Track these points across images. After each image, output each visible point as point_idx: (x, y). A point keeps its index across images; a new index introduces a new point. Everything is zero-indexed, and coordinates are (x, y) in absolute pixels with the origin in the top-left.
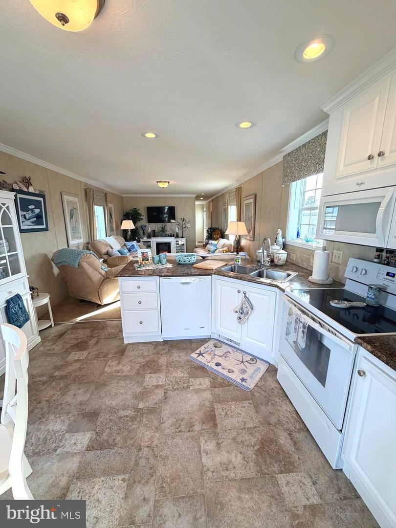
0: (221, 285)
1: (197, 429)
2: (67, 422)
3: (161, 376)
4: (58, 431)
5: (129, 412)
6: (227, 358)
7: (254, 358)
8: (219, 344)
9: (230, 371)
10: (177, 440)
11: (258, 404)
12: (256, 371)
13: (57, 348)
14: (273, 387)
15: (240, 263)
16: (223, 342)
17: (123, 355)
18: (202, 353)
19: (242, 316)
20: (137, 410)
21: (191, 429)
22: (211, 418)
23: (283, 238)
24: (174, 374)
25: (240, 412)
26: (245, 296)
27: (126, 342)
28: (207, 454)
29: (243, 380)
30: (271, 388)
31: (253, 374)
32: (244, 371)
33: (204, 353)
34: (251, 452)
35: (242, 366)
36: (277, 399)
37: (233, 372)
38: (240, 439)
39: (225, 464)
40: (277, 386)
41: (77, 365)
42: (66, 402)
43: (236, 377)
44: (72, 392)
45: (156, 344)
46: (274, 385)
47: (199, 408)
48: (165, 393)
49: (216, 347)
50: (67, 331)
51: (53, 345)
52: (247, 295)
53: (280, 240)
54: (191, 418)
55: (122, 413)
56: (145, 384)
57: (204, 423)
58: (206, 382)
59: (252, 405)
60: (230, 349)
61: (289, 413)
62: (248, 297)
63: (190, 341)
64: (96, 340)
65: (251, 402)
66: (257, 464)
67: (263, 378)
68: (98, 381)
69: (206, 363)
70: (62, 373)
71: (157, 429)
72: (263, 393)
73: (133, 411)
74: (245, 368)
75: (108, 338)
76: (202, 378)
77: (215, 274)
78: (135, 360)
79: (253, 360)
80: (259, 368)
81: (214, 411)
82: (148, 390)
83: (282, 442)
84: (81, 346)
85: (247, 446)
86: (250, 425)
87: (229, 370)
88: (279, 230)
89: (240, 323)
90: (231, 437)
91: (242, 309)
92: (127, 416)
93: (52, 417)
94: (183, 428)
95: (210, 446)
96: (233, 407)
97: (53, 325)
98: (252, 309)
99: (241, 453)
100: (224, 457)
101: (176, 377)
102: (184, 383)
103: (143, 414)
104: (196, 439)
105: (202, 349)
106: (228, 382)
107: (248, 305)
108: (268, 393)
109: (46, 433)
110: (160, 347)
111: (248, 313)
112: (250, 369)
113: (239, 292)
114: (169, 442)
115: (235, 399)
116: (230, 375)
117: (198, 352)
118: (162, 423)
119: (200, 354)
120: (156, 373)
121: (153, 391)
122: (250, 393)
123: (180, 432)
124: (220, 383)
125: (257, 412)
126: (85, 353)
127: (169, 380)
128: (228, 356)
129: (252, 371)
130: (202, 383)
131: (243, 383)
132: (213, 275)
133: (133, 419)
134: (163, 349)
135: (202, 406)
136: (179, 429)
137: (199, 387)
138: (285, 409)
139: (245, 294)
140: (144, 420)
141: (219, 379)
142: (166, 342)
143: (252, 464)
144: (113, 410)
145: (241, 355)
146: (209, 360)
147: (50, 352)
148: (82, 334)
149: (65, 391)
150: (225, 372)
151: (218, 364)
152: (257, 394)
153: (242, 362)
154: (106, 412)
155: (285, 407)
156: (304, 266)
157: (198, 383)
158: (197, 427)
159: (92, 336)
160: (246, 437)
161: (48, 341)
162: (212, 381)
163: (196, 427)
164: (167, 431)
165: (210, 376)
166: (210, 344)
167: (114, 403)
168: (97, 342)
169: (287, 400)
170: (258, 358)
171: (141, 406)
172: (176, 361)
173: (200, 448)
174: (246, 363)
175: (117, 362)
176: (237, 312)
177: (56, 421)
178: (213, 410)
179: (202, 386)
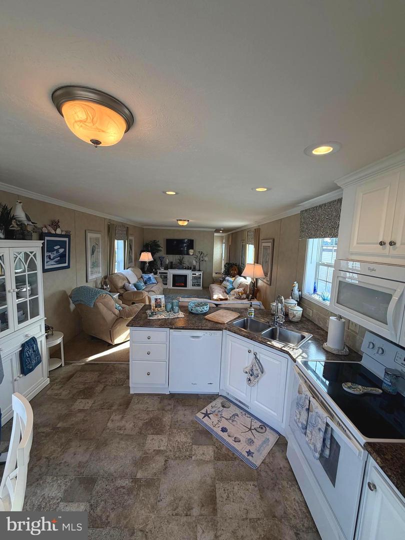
0: (231, 341)
1: (194, 514)
2: (63, 487)
3: (164, 439)
4: (53, 498)
5: (126, 483)
6: (234, 423)
7: (264, 426)
8: (227, 404)
9: (237, 440)
10: (173, 525)
11: (264, 488)
12: (264, 442)
13: (64, 393)
14: (282, 466)
15: (253, 316)
16: (232, 402)
17: (127, 407)
18: (208, 413)
19: (252, 378)
20: (135, 480)
21: (189, 513)
22: (211, 500)
23: (299, 291)
24: (177, 438)
25: (243, 496)
26: (256, 358)
27: (132, 392)
29: (249, 453)
30: (279, 467)
31: (261, 446)
32: (251, 442)
33: (211, 414)
35: (249, 435)
36: (285, 483)
37: (239, 441)
38: (240, 533)
40: (286, 465)
41: (80, 416)
42: (65, 462)
43: (241, 448)
44: (72, 450)
45: (162, 397)
46: (283, 464)
47: (199, 485)
48: (166, 461)
49: (223, 406)
50: (75, 373)
51: (60, 388)
52: (258, 357)
53: (296, 292)
54: (190, 498)
55: (120, 483)
56: (146, 448)
57: (203, 506)
58: (208, 452)
59: (257, 489)
60: (238, 411)
61: (297, 504)
62: (258, 358)
63: (197, 397)
64: (103, 386)
65: (256, 483)
67: (271, 453)
68: (99, 438)
69: (212, 427)
70: (65, 424)
71: (153, 508)
72: (270, 473)
73: (131, 480)
74: (253, 437)
75: (114, 385)
76: (205, 447)
77: (226, 329)
78: (139, 416)
79: (262, 428)
80: (268, 439)
81: (215, 491)
82: (149, 456)
84: (87, 392)
86: (252, 515)
87: (235, 438)
88: (295, 282)
89: (249, 384)
90: (231, 528)
91: (252, 370)
92: (123, 487)
93: (49, 479)
94: (180, 510)
95: (208, 537)
96: (236, 488)
97: (63, 365)
98: (262, 373)
101: (178, 442)
102: (187, 451)
103: (140, 486)
104: (193, 527)
105: (209, 408)
106: (233, 454)
107: (258, 368)
108: (276, 474)
109: (41, 500)
110: (166, 402)
111: (258, 376)
112: (259, 439)
113: (249, 352)
114: (164, 527)
115: (239, 478)
116: (236, 445)
117: (204, 411)
118: (159, 501)
119: (207, 415)
120: (158, 434)
121: (153, 457)
122: (256, 471)
123: (177, 515)
124: (225, 455)
125: (261, 497)
126: (91, 402)
127: (171, 445)
128: (235, 419)
129: (260, 443)
130: (205, 452)
131: (250, 458)
132: (224, 331)
133: (130, 491)
134: (169, 404)
136: (176, 512)
137: (201, 458)
138: (293, 498)
139: (255, 355)
140: (141, 495)
141: (224, 449)
142: (172, 396)
144: (111, 478)
145: (250, 419)
146: (215, 423)
147: (57, 397)
148: (91, 377)
149: (65, 447)
150: (230, 441)
151: (224, 430)
152: (263, 474)
153: (250, 429)
154: (104, 479)
155: (294, 496)
156: (320, 326)
157: (201, 452)
158: (196, 511)
159: (99, 382)
161: (57, 383)
162: (216, 450)
163: (194, 510)
164: (163, 513)
165: (214, 445)
166: (218, 403)
167: (112, 469)
168: (103, 390)
169: (296, 486)
170: (268, 426)
171: (139, 476)
172: (181, 420)
174: (254, 432)
175: (121, 416)
176: (246, 373)
177: (53, 485)
179: (204, 457)
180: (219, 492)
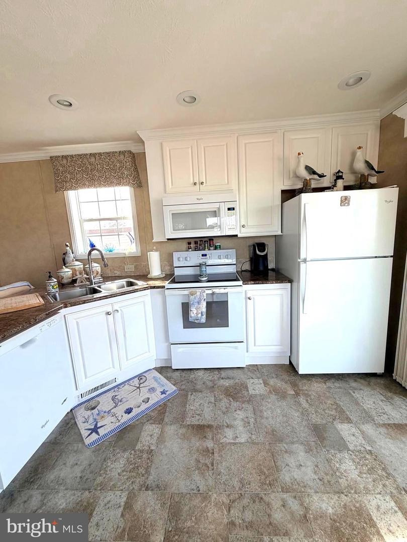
1: (212, 445)
6: (124, 400)
7: (140, 377)
8: (92, 403)
9: (146, 401)
10: (222, 469)
11: (194, 389)
16: (93, 398)
18: (93, 427)
21: (211, 451)
22: (201, 430)
25: (199, 403)
28: (237, 437)
29: (163, 393)
31: (159, 383)
32: (152, 390)
34: (235, 404)
35: (144, 389)
36: (192, 376)
37: (149, 399)
38: (224, 409)
39: (244, 424)
40: (179, 372)
43: (156, 398)
46: (177, 374)
47: (186, 441)
49: (93, 409)
54: (198, 450)
58: (150, 431)
59: (194, 393)
65: (190, 393)
66: (243, 402)
67: (168, 378)
69: (118, 424)
71: (205, 498)
74: (148, 387)
76: (142, 434)
79: (141, 379)
80: (154, 377)
83: (228, 384)
85: (230, 405)
86: (212, 400)
87: (143, 401)
90: (222, 415)
94: (208, 462)
95: (229, 433)
96: (192, 408)
99: (236, 411)
100: (239, 424)
102: (140, 457)
104: (222, 446)
105: (85, 426)
106: (160, 406)
108: (185, 380)
112: (152, 384)
114: (224, 478)
115: (184, 404)
116: (151, 402)
118: (199, 491)
119: (95, 430)
123: (212, 465)
125: (201, 392)
127: (124, 483)
128: (120, 398)
129: (155, 383)
130: (151, 433)
131: (167, 393)
135: (184, 437)
136: (210, 466)
137: (155, 438)
143: (243, 405)
146: (114, 420)
150: (144, 407)
151: (129, 411)
152: (183, 387)
153: (138, 387)
158: (210, 444)
160: (223, 404)
162: (152, 421)
163: (209, 446)
164: (211, 482)
165: (143, 424)
166: (83, 414)
173: (232, 443)
174: (141, 386)
178: (193, 426)
179: (155, 434)
180: (195, 421)
